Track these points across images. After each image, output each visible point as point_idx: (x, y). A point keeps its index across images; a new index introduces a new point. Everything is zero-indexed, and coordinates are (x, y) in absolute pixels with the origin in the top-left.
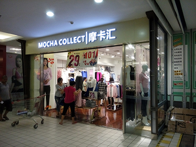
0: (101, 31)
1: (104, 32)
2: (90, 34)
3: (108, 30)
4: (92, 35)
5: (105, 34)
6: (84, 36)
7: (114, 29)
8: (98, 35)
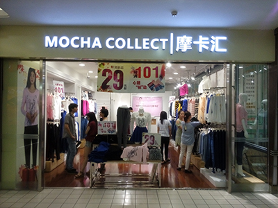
0: (201, 37)
1: (207, 39)
2: (178, 38)
3: (213, 37)
4: (182, 41)
5: (208, 43)
6: (167, 40)
7: (225, 38)
8: (195, 42)
